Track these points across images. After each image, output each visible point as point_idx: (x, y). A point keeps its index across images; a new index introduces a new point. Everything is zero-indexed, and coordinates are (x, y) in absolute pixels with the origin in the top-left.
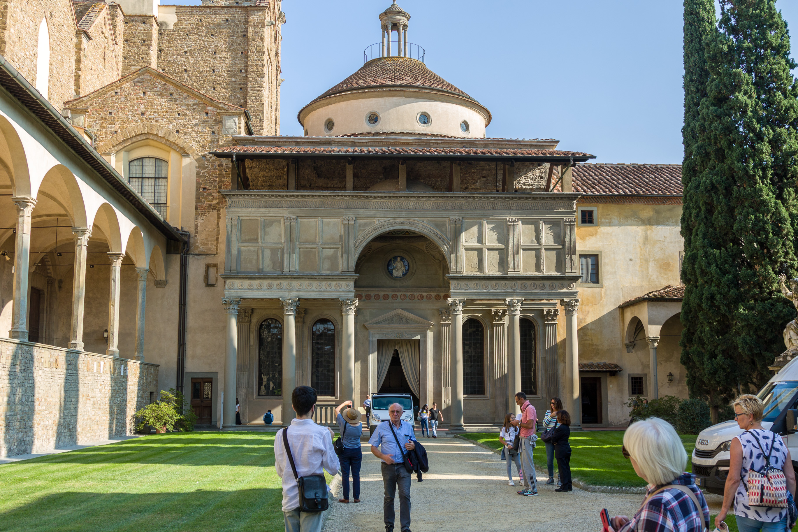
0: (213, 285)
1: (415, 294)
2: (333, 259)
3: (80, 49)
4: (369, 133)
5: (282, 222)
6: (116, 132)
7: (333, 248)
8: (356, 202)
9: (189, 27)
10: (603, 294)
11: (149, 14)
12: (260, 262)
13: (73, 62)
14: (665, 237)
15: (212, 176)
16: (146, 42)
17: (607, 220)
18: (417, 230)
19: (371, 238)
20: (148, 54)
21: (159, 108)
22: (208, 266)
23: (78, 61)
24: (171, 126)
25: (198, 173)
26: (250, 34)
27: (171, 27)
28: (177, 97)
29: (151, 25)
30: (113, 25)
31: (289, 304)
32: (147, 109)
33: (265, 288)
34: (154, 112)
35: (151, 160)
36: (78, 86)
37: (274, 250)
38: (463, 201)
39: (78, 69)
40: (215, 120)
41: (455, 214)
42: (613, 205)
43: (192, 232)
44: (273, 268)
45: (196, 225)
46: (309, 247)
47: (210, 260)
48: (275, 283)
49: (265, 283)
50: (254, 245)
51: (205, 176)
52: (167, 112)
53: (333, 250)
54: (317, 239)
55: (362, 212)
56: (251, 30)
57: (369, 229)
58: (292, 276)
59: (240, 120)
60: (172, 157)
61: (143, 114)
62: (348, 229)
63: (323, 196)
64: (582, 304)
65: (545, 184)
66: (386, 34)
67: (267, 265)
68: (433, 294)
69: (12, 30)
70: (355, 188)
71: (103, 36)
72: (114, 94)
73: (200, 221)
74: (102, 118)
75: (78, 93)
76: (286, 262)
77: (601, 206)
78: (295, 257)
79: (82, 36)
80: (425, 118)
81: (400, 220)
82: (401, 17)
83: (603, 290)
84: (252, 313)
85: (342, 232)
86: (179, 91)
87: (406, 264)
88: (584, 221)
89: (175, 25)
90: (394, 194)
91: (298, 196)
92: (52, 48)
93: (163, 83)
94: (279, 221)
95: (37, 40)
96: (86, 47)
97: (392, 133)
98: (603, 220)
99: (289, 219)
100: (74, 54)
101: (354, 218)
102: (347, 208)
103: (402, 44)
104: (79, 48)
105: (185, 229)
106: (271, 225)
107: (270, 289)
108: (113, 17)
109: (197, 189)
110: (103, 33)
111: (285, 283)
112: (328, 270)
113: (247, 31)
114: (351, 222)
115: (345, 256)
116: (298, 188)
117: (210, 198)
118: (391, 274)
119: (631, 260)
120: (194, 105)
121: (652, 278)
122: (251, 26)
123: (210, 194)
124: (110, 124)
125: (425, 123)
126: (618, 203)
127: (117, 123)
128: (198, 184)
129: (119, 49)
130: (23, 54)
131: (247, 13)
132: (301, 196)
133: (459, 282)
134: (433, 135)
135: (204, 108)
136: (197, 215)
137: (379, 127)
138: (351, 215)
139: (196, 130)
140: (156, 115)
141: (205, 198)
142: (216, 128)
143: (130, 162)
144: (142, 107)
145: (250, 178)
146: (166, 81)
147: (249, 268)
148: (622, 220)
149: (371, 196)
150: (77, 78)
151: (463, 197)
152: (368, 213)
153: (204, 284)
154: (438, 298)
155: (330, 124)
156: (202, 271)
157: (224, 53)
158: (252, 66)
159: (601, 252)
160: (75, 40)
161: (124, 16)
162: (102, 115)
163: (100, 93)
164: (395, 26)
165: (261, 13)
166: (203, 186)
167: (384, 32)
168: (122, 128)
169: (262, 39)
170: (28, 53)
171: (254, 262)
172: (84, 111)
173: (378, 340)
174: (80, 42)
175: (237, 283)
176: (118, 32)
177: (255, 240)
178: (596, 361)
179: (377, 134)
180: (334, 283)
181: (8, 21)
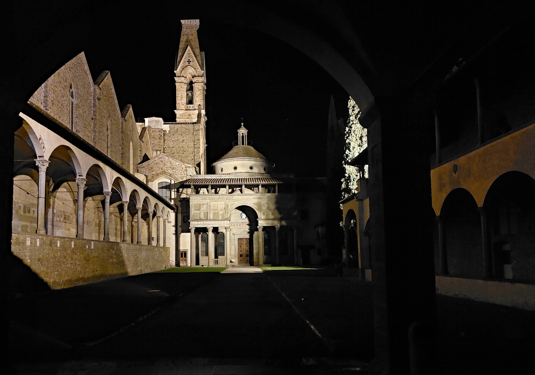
2: (223, 215)
8: (229, 198)
9: (174, 132)
11: (160, 128)
16: (160, 138)
18: (248, 205)
19: (234, 208)
24: (171, 172)
29: (161, 132)
30: (149, 133)
31: (210, 229)
32: (163, 167)
35: (165, 183)
37: (205, 212)
38: (262, 196)
40: (185, 170)
41: (260, 200)
44: (205, 217)
46: (216, 211)
48: (205, 222)
49: (202, 222)
52: (169, 167)
53: (222, 212)
54: (218, 208)
55: (231, 200)
57: (234, 205)
58: (210, 220)
59: (193, 169)
60: (172, 182)
62: (227, 206)
63: (219, 196)
67: (202, 217)
76: (208, 215)
78: (211, 215)
79: (141, 142)
81: (244, 203)
82: (245, 131)
85: (225, 207)
89: (169, 131)
91: (211, 196)
92: (133, 149)
93: (168, 158)
94: (206, 204)
97: (241, 172)
99: (209, 203)
100: (139, 148)
102: (227, 199)
103: (245, 141)
106: (204, 205)
107: (203, 224)
108: (149, 131)
110: (146, 137)
111: (208, 222)
112: (221, 218)
114: (228, 203)
115: (226, 214)
120: (178, 165)
122: (195, 131)
124: (152, 172)
125: (252, 169)
127: (154, 171)
129: (151, 141)
131: (194, 126)
132: (213, 196)
133: (261, 221)
135: (181, 166)
137: (237, 171)
138: (228, 201)
139: (179, 173)
143: (158, 183)
144: (162, 166)
147: (197, 218)
149: (234, 195)
150: (140, 156)
152: (233, 201)
153: (183, 222)
155: (222, 170)
156: (182, 218)
161: (152, 129)
162: (149, 169)
163: (148, 162)
164: (243, 134)
165: (198, 126)
170: (128, 154)
171: (199, 216)
172: (143, 168)
173: (238, 238)
174: (141, 144)
175: (194, 223)
177: (199, 210)
179: (237, 173)
180: (223, 222)
181: (123, 147)
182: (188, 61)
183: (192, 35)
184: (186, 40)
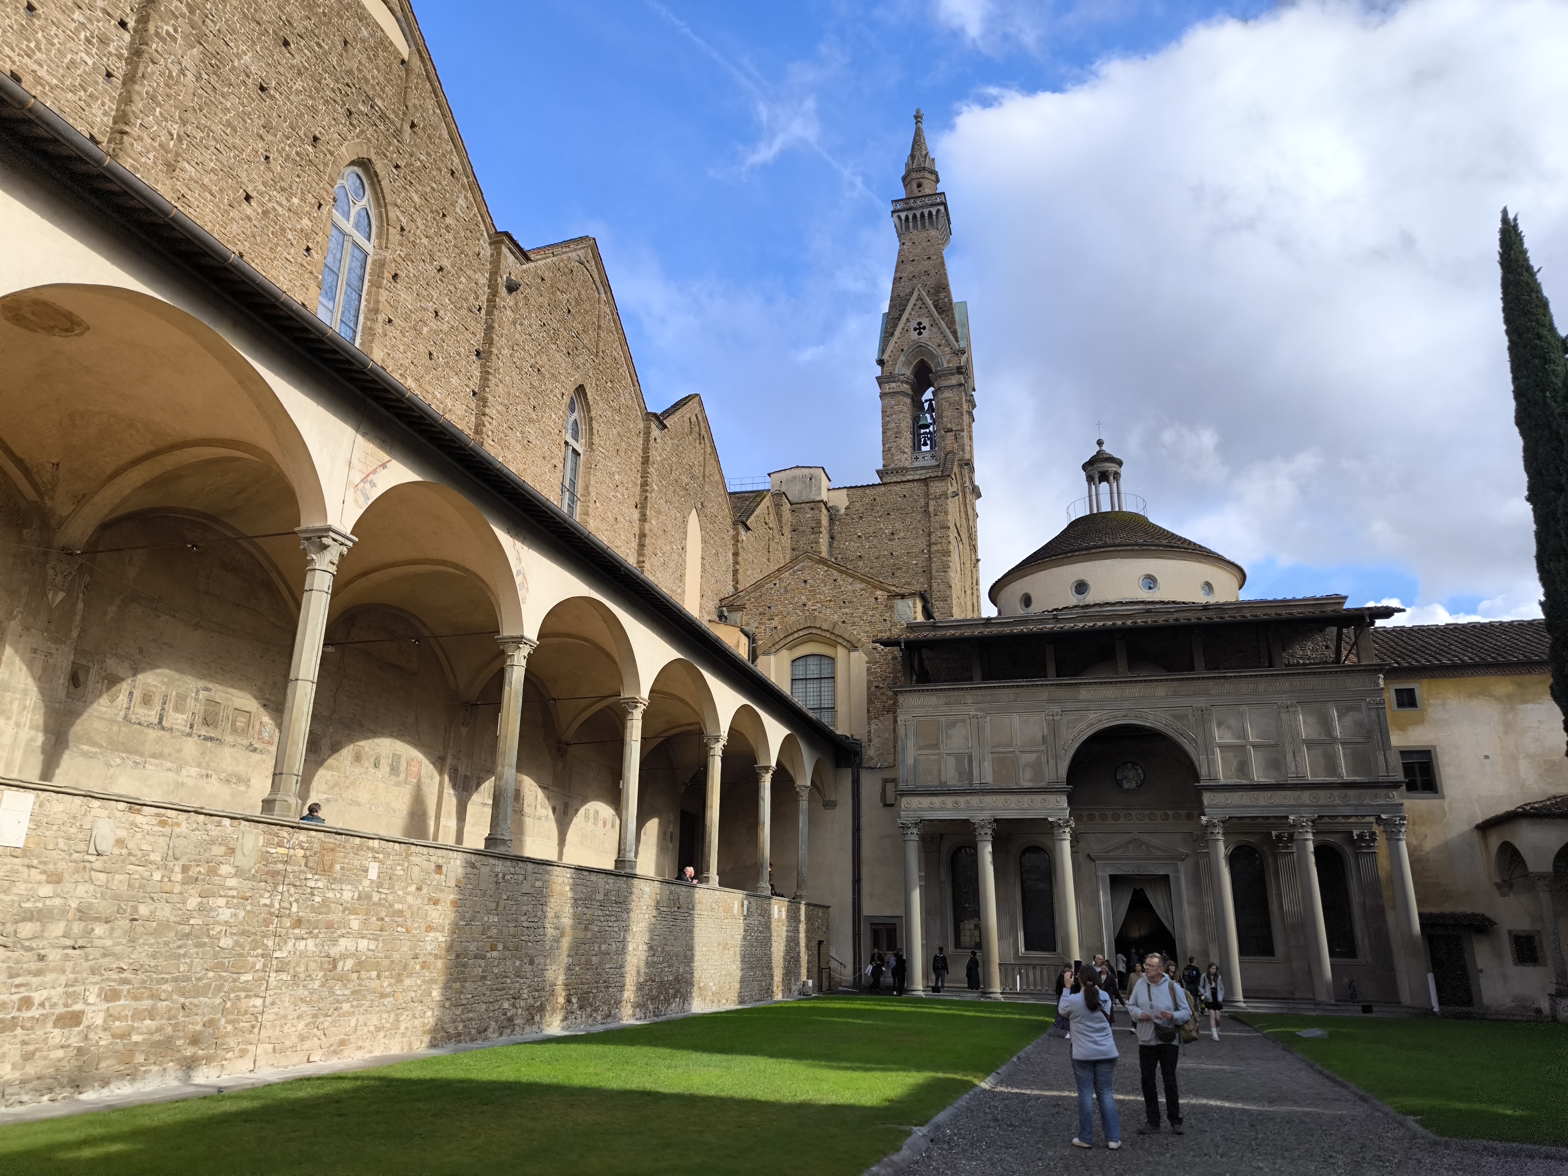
0: (892, 805)
1: (1156, 812)
2: (1036, 767)
3: (738, 541)
4: (1076, 606)
5: (968, 721)
6: (776, 628)
7: (1035, 752)
8: (1060, 693)
9: (862, 510)
10: (1446, 809)
11: (818, 499)
12: (943, 773)
13: (731, 556)
14: (1539, 721)
15: (885, 671)
16: (816, 530)
17: (1438, 702)
18: (1148, 725)
19: (1085, 737)
20: (817, 542)
21: (822, 597)
22: (885, 781)
23: (736, 554)
24: (836, 617)
25: (869, 669)
26: (931, 509)
27: (843, 511)
28: (841, 583)
29: (821, 511)
30: (777, 514)
31: (982, 827)
32: (809, 600)
33: (950, 806)
34: (817, 602)
35: (815, 658)
36: (736, 581)
37: (959, 757)
38: (1210, 684)
39: (736, 563)
40: (886, 606)
41: (1200, 702)
42: (1445, 680)
43: (865, 739)
44: (959, 781)
45: (869, 732)
46: (1004, 753)
47: (887, 774)
48: (962, 800)
49: (949, 801)
50: (934, 752)
51: (877, 672)
52: (830, 601)
53: (1035, 755)
54: (1014, 741)
55: (1069, 705)
56: (932, 503)
57: (1082, 725)
58: (984, 790)
59: (915, 604)
60: (841, 653)
61: (804, 605)
62: (1054, 728)
63: (1018, 686)
64: (1414, 824)
65: (1333, 656)
66: (1093, 487)
67: (950, 777)
68: (1183, 812)
69: (654, 522)
70: (1059, 675)
71: (766, 527)
72: (772, 586)
73: (873, 727)
74: (760, 614)
75: (736, 589)
76: (975, 772)
77: (1425, 682)
78: (987, 766)
79: (740, 527)
80: (1151, 581)
81: (1123, 713)
82: (1110, 464)
83: (1446, 803)
84: (941, 839)
85: (1046, 732)
86: (844, 576)
87: (1140, 771)
88: (1401, 704)
89: (847, 508)
90: (1111, 678)
91: (985, 687)
92: (704, 541)
93: (826, 568)
94: (964, 721)
95: (685, 533)
96: (744, 538)
97: (1107, 603)
98: (1431, 701)
99: (976, 717)
100: (731, 546)
101: (1060, 713)
102: (1051, 701)
103: (1115, 495)
104: (736, 539)
105: (855, 737)
106: (954, 726)
107: (956, 809)
108: (778, 506)
109: (869, 688)
110: (766, 524)
111: (974, 800)
112: (1030, 781)
113: (927, 505)
114: (1057, 718)
115: (1052, 762)
116: (985, 678)
117: (884, 698)
118: (1121, 786)
119: (1487, 757)
120: (861, 590)
121: (1527, 783)
122: (932, 499)
123: (882, 694)
124: (769, 619)
125: (1150, 588)
126: (1454, 676)
127: (776, 618)
128: (869, 682)
129: (786, 540)
130: (669, 548)
131: (927, 485)
132: (990, 687)
133: (1215, 794)
134: (1162, 602)
135: (872, 593)
136: (869, 719)
137: (1090, 598)
138: (1056, 708)
139: (865, 618)
140: (819, 605)
141: (877, 698)
142: (888, 614)
143: (793, 661)
144: (804, 597)
145: (930, 671)
146: (829, 566)
147: (930, 781)
148: (1462, 700)
149: (1080, 683)
150: (735, 572)
151: (1209, 678)
152: (1079, 705)
153: (882, 804)
154: (1189, 817)
155: (1027, 600)
156: (878, 787)
157: (902, 534)
158: (936, 544)
159: (1434, 747)
160: (732, 532)
161: (791, 504)
162: (761, 610)
163: (758, 586)
164: (1104, 477)
165: (943, 483)
166: (875, 684)
167: (1089, 485)
168: (781, 623)
169: (946, 513)
170: (674, 547)
171: (935, 773)
172: (741, 608)
173: (1110, 875)
174: (738, 534)
175: (915, 802)
176: (784, 521)
177: (936, 746)
178: (1448, 908)
179: (1088, 606)
180: (1038, 798)
181: (648, 513)
182: (915, 329)
183: (929, 258)
184: (911, 275)
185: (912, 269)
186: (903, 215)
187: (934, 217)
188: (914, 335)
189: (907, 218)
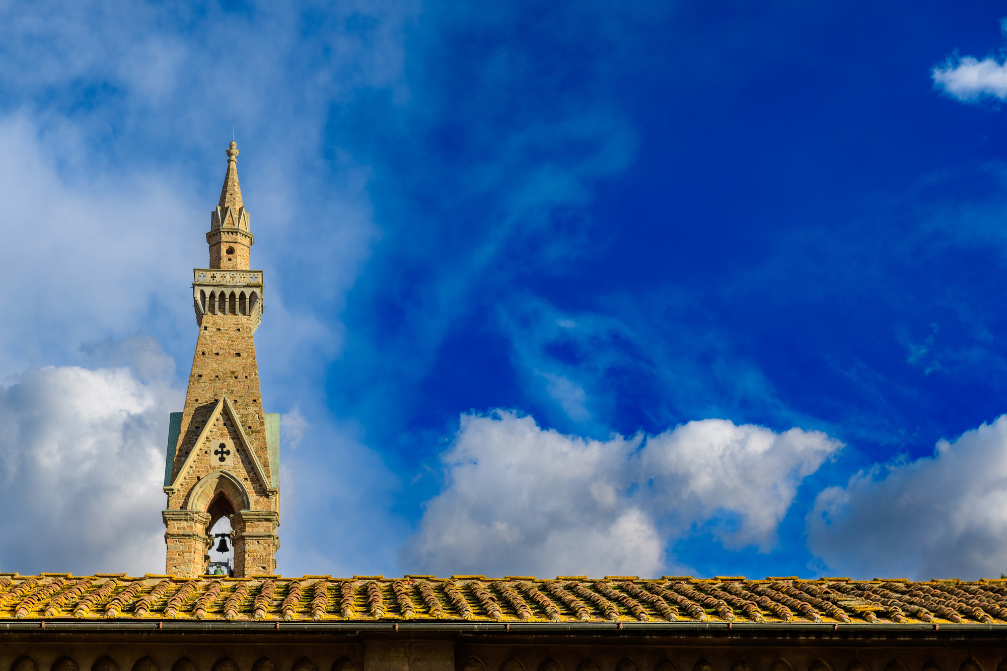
182: (216, 453)
183: (238, 355)
184: (214, 375)
185: (215, 366)
186: (208, 291)
187: (247, 300)
188: (214, 460)
189: (212, 295)
